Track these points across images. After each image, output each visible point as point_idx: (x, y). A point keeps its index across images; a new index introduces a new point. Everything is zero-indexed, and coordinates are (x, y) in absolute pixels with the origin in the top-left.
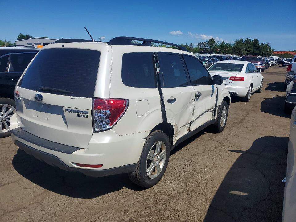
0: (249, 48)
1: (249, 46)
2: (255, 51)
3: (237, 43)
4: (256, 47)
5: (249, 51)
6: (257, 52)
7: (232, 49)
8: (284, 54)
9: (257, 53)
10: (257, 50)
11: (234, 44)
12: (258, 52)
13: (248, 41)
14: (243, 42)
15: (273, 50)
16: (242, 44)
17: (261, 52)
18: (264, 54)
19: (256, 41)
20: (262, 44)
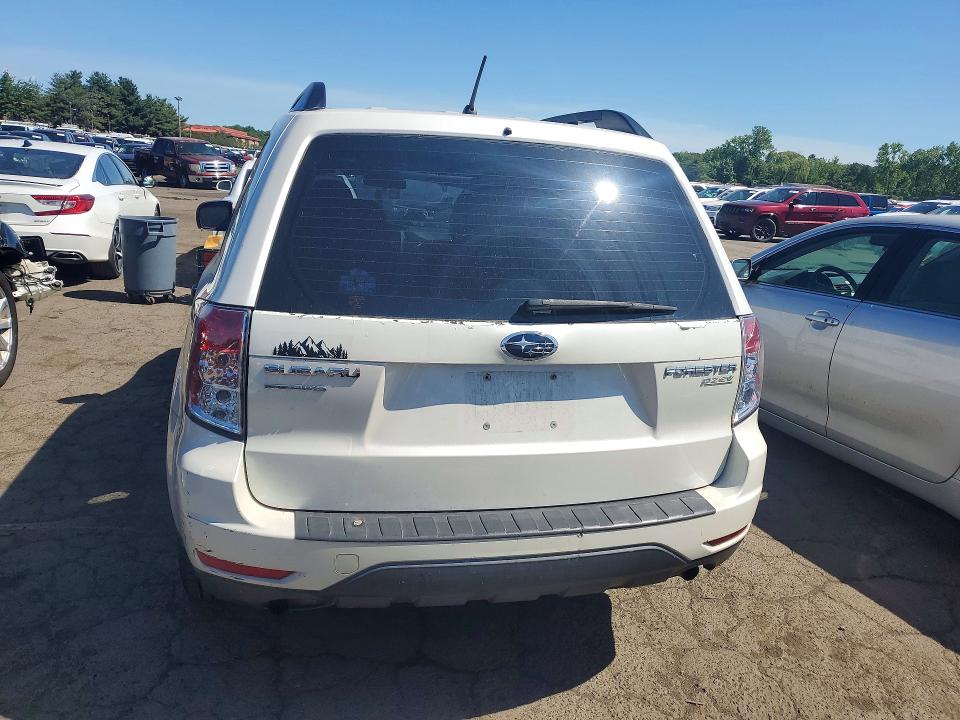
0: (108, 105)
1: (108, 99)
2: (131, 119)
3: (59, 82)
4: (130, 104)
5: (112, 117)
6: (137, 121)
7: (48, 105)
8: (216, 134)
9: (136, 124)
10: (135, 114)
11: (51, 87)
12: (142, 122)
13: (99, 83)
14: (84, 82)
15: (185, 120)
16: (81, 90)
17: (149, 124)
18: (159, 129)
19: (127, 87)
20: (149, 97)
